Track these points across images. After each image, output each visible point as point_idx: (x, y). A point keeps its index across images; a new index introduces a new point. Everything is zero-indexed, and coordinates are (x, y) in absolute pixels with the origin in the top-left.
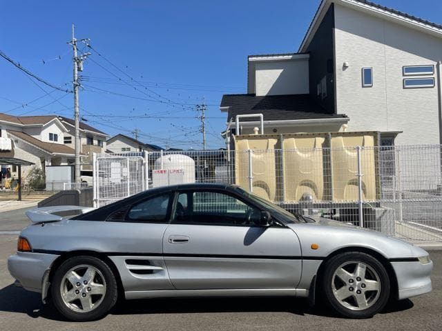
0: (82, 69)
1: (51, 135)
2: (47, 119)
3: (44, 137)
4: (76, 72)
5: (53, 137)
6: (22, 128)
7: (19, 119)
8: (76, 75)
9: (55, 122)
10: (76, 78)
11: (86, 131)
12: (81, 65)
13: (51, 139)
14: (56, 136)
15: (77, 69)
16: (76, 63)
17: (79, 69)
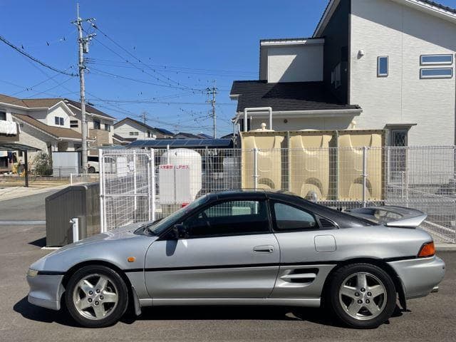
0: (87, 51)
1: (57, 118)
2: (52, 102)
3: (50, 121)
4: (82, 54)
5: (59, 120)
6: (28, 111)
7: (23, 102)
8: (82, 58)
9: (61, 105)
10: (82, 61)
11: (93, 114)
12: (87, 46)
13: (57, 123)
14: (62, 119)
15: (82, 50)
16: (81, 44)
17: (85, 51)
